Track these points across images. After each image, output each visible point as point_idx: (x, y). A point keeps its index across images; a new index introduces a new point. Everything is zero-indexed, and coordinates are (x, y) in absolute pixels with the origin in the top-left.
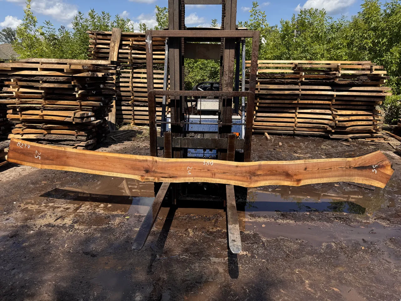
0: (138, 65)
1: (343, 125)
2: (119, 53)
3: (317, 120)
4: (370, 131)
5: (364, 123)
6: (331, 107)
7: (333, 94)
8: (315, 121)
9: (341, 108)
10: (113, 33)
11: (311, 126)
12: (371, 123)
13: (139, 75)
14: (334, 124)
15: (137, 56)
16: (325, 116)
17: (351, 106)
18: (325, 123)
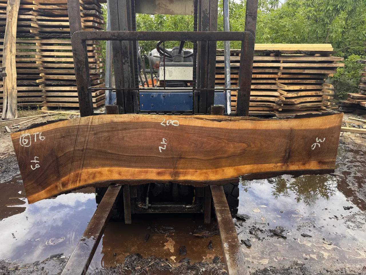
0: (47, 34)
1: (291, 102)
2: (19, 20)
3: (262, 98)
4: (320, 108)
5: (313, 99)
6: (276, 82)
7: (279, 66)
8: (259, 98)
9: (287, 82)
11: (255, 105)
12: (320, 99)
13: (49, 47)
14: (281, 101)
15: (44, 22)
16: (271, 92)
17: (299, 80)
18: (270, 100)
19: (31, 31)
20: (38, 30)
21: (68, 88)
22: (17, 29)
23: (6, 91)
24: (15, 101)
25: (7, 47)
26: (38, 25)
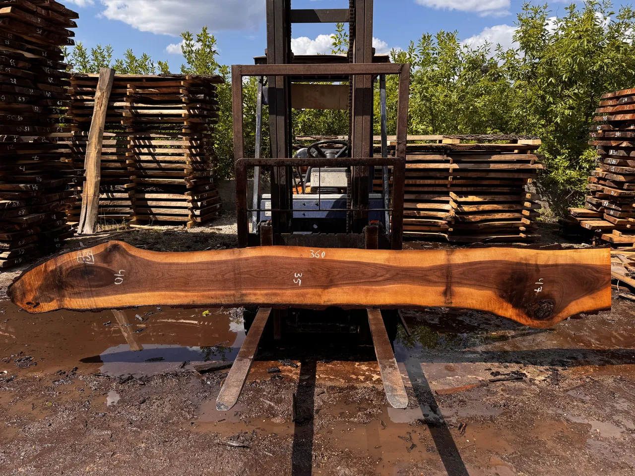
0: (142, 126)
1: (467, 219)
2: (109, 108)
3: (427, 212)
4: (518, 229)
5: (506, 215)
6: (449, 190)
7: (448, 167)
8: (423, 213)
9: (466, 190)
10: (100, 75)
11: (417, 222)
12: (517, 215)
14: (451, 217)
15: (139, 111)
16: (439, 204)
17: (484, 188)
18: (439, 216)
19: (122, 122)
20: (131, 120)
21: (165, 196)
22: (106, 119)
23: (86, 198)
24: (95, 212)
25: (92, 142)
26: (132, 113)
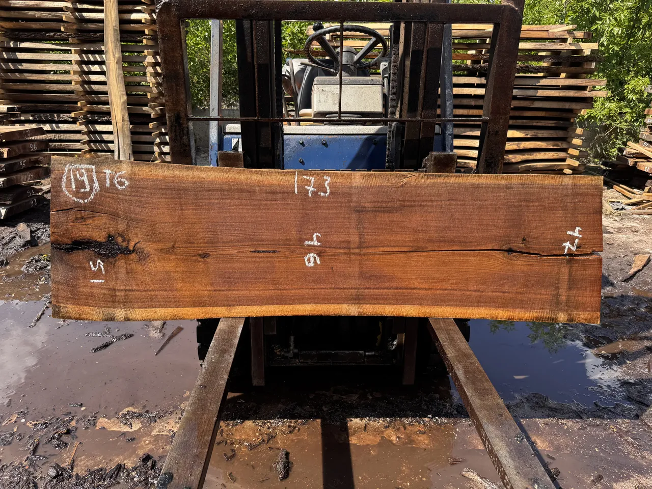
0: (90, 34)
5: (549, 155)
12: (561, 155)
13: (94, 58)
15: (85, 14)
17: (524, 121)
19: (62, 29)
20: (75, 27)
26: (76, 18)
